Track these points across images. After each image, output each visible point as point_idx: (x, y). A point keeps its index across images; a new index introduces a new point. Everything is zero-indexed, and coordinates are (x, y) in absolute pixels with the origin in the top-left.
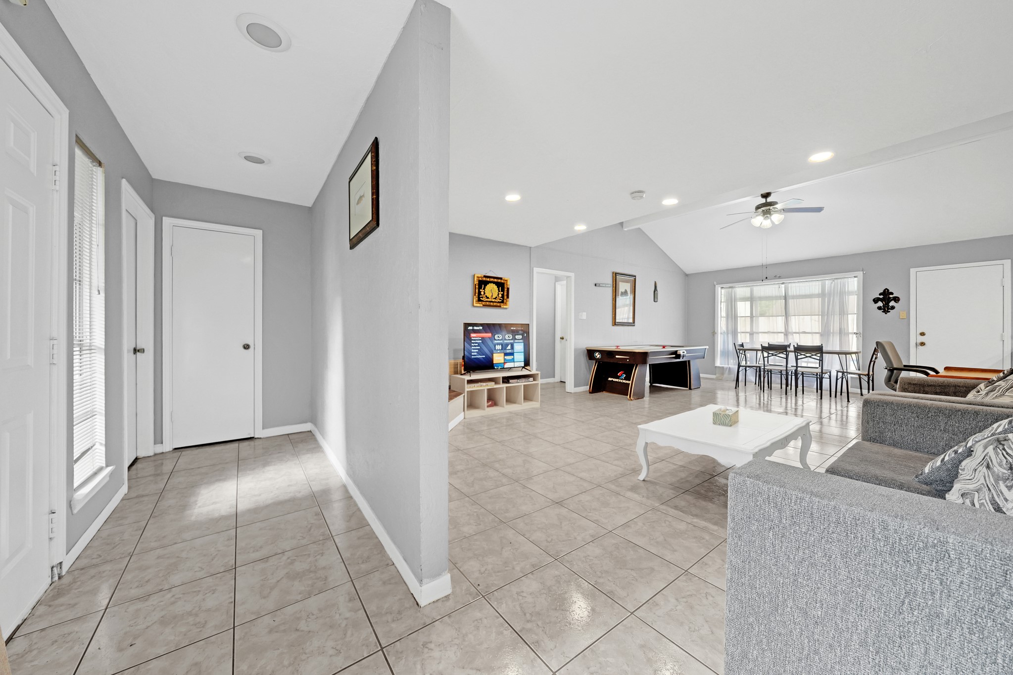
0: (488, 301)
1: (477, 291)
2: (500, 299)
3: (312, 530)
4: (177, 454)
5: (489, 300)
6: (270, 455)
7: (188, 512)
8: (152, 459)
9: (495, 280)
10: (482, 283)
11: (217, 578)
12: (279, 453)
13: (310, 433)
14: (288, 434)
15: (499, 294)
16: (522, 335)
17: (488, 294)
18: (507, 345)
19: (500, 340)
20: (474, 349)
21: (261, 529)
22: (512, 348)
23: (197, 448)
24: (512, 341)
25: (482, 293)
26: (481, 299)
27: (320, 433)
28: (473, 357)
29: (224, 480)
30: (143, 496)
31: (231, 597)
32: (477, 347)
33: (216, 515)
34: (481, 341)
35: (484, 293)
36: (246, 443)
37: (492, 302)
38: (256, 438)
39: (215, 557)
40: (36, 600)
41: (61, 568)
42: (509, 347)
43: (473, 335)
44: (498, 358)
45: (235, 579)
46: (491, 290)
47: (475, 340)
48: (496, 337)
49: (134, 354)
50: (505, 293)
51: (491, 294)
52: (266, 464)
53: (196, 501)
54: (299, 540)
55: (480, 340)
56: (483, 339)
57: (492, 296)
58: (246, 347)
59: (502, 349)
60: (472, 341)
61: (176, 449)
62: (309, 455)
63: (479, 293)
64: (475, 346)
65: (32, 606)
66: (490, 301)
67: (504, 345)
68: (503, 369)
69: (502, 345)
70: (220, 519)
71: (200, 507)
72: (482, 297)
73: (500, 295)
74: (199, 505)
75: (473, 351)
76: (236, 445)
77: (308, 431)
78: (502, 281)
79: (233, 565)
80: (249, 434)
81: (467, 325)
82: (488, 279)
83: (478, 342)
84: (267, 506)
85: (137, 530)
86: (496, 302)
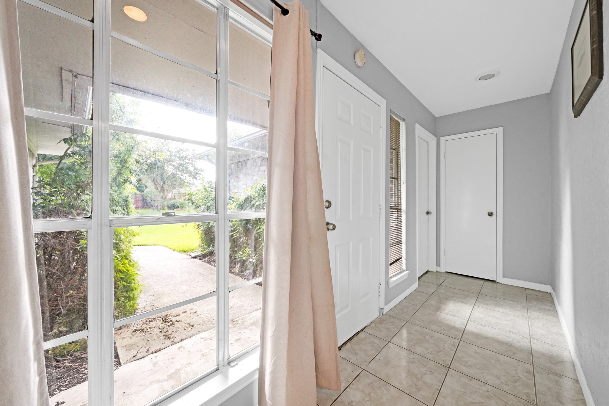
3: (518, 383)
4: (447, 275)
6: (504, 299)
7: (438, 313)
8: (435, 273)
11: (437, 366)
12: (512, 301)
13: (549, 295)
14: (526, 289)
21: (476, 352)
23: (458, 275)
27: (557, 299)
29: (465, 303)
30: (423, 292)
31: (439, 386)
33: (452, 324)
36: (490, 283)
38: (498, 282)
39: (441, 352)
40: (373, 320)
41: (383, 311)
45: (446, 375)
49: (427, 214)
52: (497, 305)
53: (445, 309)
54: (502, 383)
58: (491, 214)
61: (447, 272)
62: (539, 314)
65: (371, 321)
70: (454, 328)
71: (445, 314)
74: (446, 312)
76: (482, 282)
77: (547, 293)
79: (449, 364)
80: (492, 277)
84: (487, 338)
85: (414, 310)
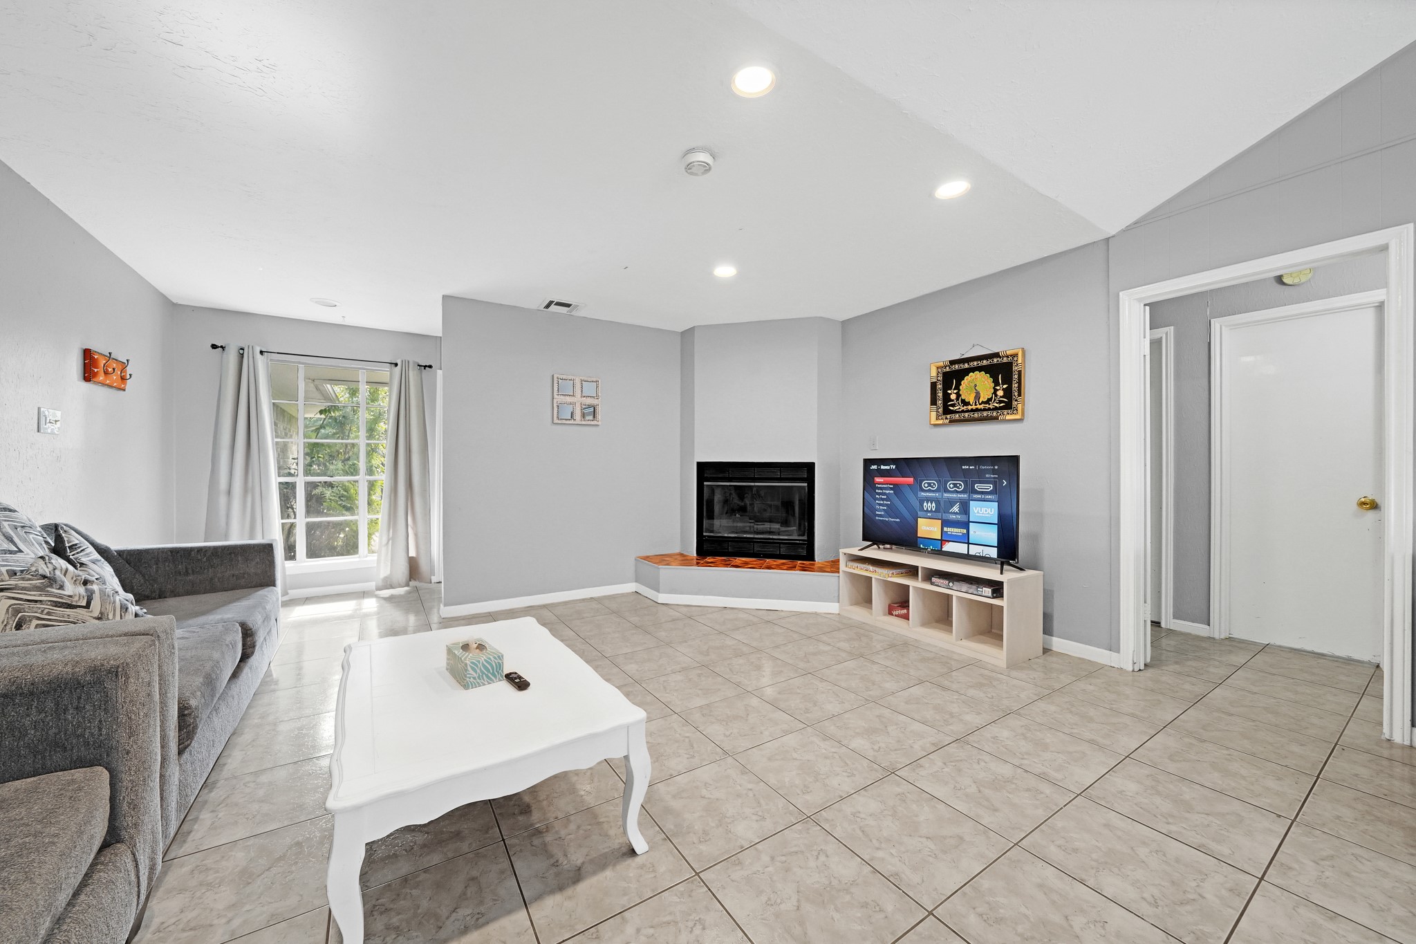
0: (968, 411)
1: (940, 394)
2: (1000, 402)
5: (970, 407)
9: (985, 362)
10: (952, 376)
15: (996, 391)
16: (995, 484)
17: (968, 395)
18: (951, 503)
19: (933, 491)
20: (880, 505)
22: (965, 509)
24: (965, 496)
25: (953, 397)
26: (951, 408)
28: (877, 518)
32: (885, 502)
34: (892, 492)
35: (958, 395)
37: (977, 410)
42: (956, 509)
43: (878, 480)
44: (928, 528)
46: (979, 386)
47: (881, 489)
48: (925, 484)
50: (1015, 386)
51: (973, 395)
55: (891, 489)
56: (896, 487)
57: (978, 396)
59: (937, 510)
60: (877, 491)
63: (946, 398)
64: (883, 500)
66: (972, 410)
67: (942, 504)
68: (940, 553)
69: (938, 502)
72: (953, 405)
73: (1000, 393)
75: (877, 507)
78: (1005, 360)
81: (868, 462)
82: (966, 366)
83: (887, 492)
86: (989, 409)
